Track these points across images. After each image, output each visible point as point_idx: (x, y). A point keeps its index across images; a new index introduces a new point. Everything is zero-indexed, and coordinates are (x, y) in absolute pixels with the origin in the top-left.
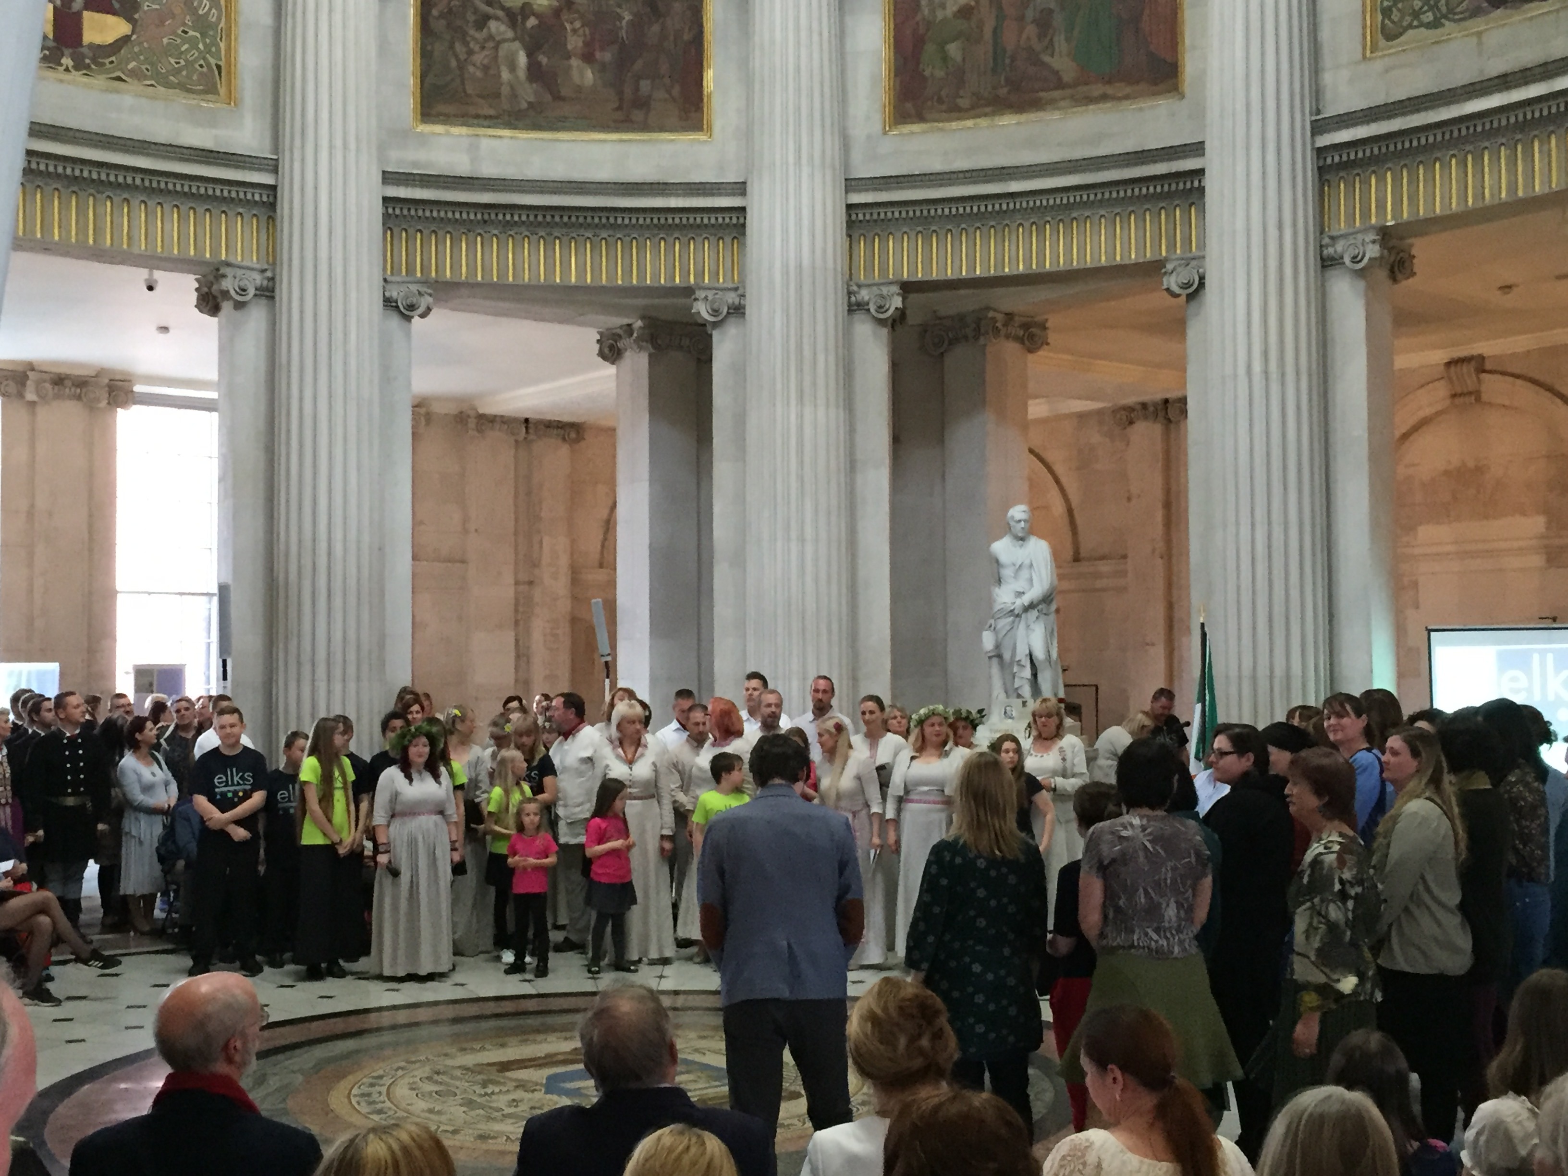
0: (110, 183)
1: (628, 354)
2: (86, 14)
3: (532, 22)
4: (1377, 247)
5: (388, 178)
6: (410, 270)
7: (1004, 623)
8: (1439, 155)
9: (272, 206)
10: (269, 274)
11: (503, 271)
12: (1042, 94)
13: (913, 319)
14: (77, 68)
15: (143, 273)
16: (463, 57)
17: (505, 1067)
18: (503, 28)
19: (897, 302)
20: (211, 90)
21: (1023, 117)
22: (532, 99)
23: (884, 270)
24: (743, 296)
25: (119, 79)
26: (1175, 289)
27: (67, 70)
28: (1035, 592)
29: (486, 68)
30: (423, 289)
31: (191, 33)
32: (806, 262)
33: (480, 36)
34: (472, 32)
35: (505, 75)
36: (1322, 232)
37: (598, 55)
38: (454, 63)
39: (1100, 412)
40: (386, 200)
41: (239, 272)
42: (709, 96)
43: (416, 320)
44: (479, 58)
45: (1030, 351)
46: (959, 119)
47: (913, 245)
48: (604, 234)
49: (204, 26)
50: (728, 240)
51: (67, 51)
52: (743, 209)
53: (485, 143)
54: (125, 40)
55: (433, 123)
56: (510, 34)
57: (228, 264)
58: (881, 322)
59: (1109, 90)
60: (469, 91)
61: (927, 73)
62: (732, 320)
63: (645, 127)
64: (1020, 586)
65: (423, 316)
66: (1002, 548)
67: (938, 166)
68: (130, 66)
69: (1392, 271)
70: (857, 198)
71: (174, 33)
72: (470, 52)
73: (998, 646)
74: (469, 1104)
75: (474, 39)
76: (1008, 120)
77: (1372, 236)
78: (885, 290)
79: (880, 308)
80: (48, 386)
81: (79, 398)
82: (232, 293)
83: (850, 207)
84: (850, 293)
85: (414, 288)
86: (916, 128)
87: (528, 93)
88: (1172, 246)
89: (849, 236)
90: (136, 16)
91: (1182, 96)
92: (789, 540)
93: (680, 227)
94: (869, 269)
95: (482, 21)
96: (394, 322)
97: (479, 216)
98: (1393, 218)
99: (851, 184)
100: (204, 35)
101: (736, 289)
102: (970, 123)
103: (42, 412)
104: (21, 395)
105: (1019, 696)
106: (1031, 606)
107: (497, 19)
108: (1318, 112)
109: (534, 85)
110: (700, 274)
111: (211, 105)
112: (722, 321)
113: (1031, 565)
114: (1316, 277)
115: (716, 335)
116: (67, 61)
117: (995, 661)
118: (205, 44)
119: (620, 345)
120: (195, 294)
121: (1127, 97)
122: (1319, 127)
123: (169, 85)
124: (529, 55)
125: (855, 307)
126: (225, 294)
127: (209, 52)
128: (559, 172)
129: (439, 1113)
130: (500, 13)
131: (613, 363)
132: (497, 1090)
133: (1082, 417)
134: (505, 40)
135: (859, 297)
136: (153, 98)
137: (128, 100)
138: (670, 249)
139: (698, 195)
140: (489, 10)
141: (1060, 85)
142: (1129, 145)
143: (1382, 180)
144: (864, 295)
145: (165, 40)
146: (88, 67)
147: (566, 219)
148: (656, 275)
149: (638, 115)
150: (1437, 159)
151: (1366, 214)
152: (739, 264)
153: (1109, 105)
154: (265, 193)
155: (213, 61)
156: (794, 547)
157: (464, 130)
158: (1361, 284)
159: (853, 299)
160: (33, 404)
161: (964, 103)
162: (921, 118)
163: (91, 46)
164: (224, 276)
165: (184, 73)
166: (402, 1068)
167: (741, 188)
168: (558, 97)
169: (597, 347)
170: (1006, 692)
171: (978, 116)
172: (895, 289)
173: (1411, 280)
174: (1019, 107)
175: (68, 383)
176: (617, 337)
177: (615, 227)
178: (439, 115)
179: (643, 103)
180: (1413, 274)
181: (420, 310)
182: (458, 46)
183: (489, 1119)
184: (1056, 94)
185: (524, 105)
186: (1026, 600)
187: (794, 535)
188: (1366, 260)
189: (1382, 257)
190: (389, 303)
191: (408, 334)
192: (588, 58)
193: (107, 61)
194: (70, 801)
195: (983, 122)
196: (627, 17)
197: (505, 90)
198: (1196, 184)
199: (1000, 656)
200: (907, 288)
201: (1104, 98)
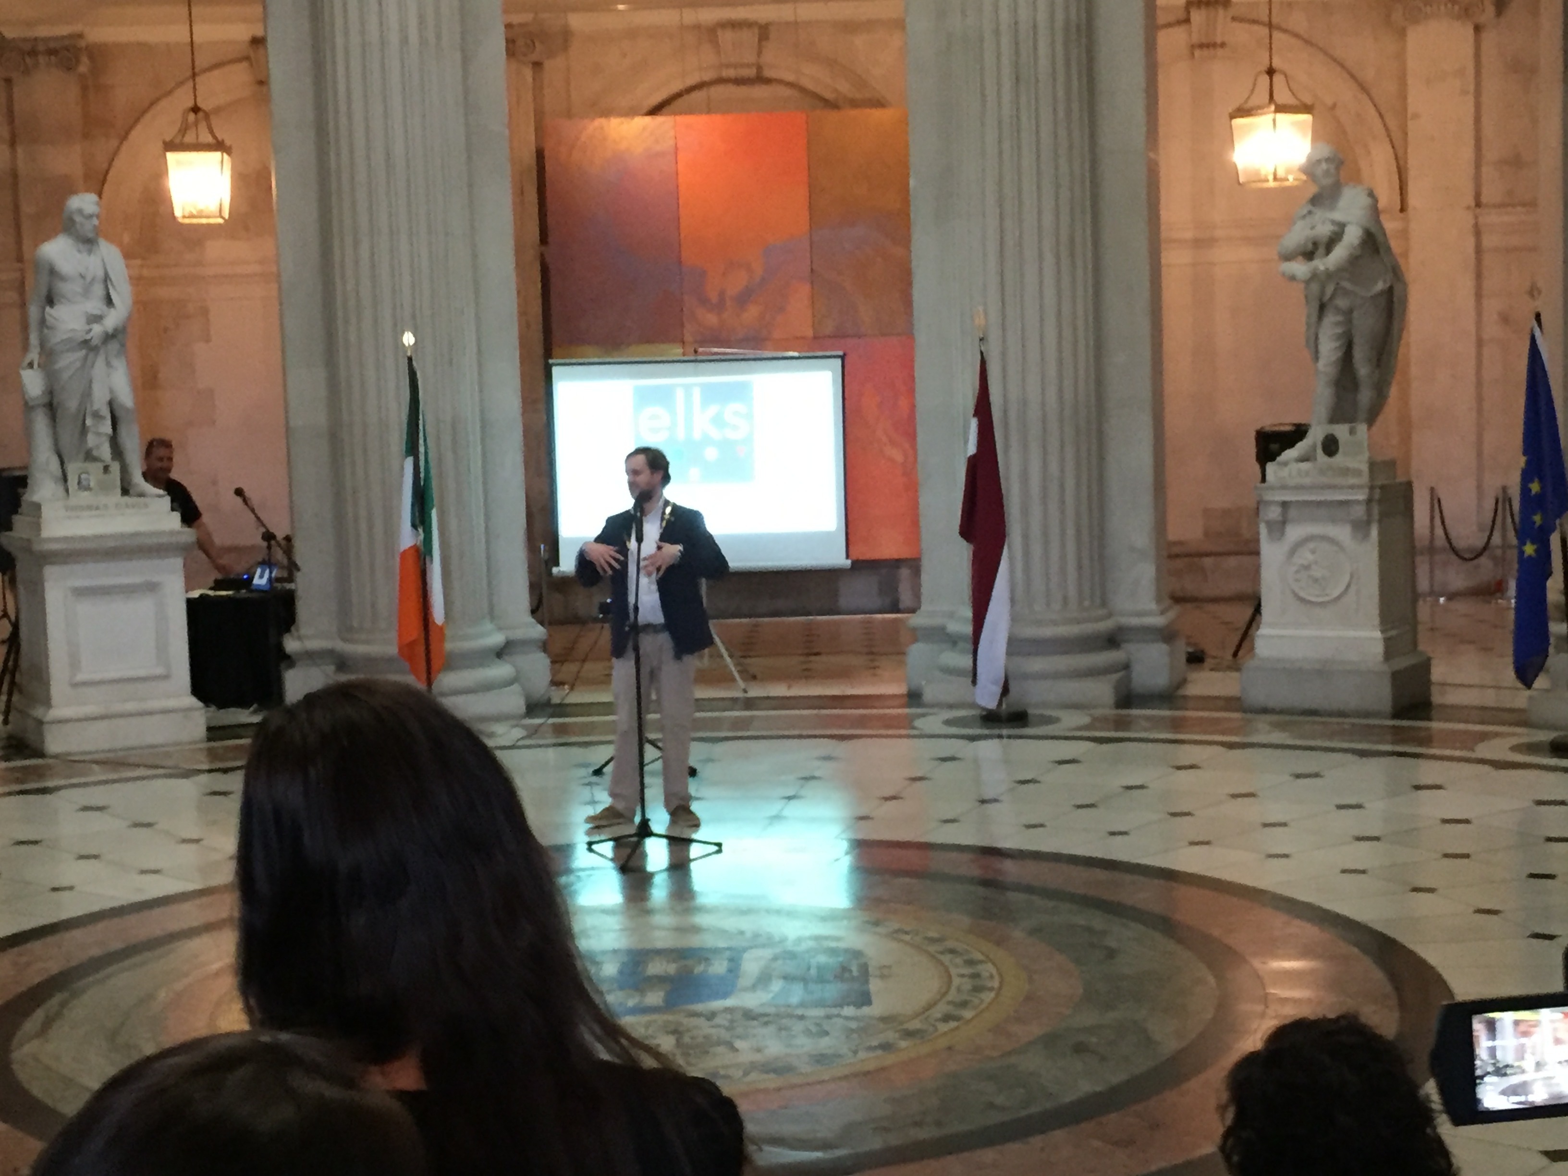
28: (118, 315)
64: (91, 306)
66: (57, 250)
73: (50, 391)
105: (96, 459)
106: (112, 336)
117: (41, 412)
186: (105, 327)
199: (51, 405)
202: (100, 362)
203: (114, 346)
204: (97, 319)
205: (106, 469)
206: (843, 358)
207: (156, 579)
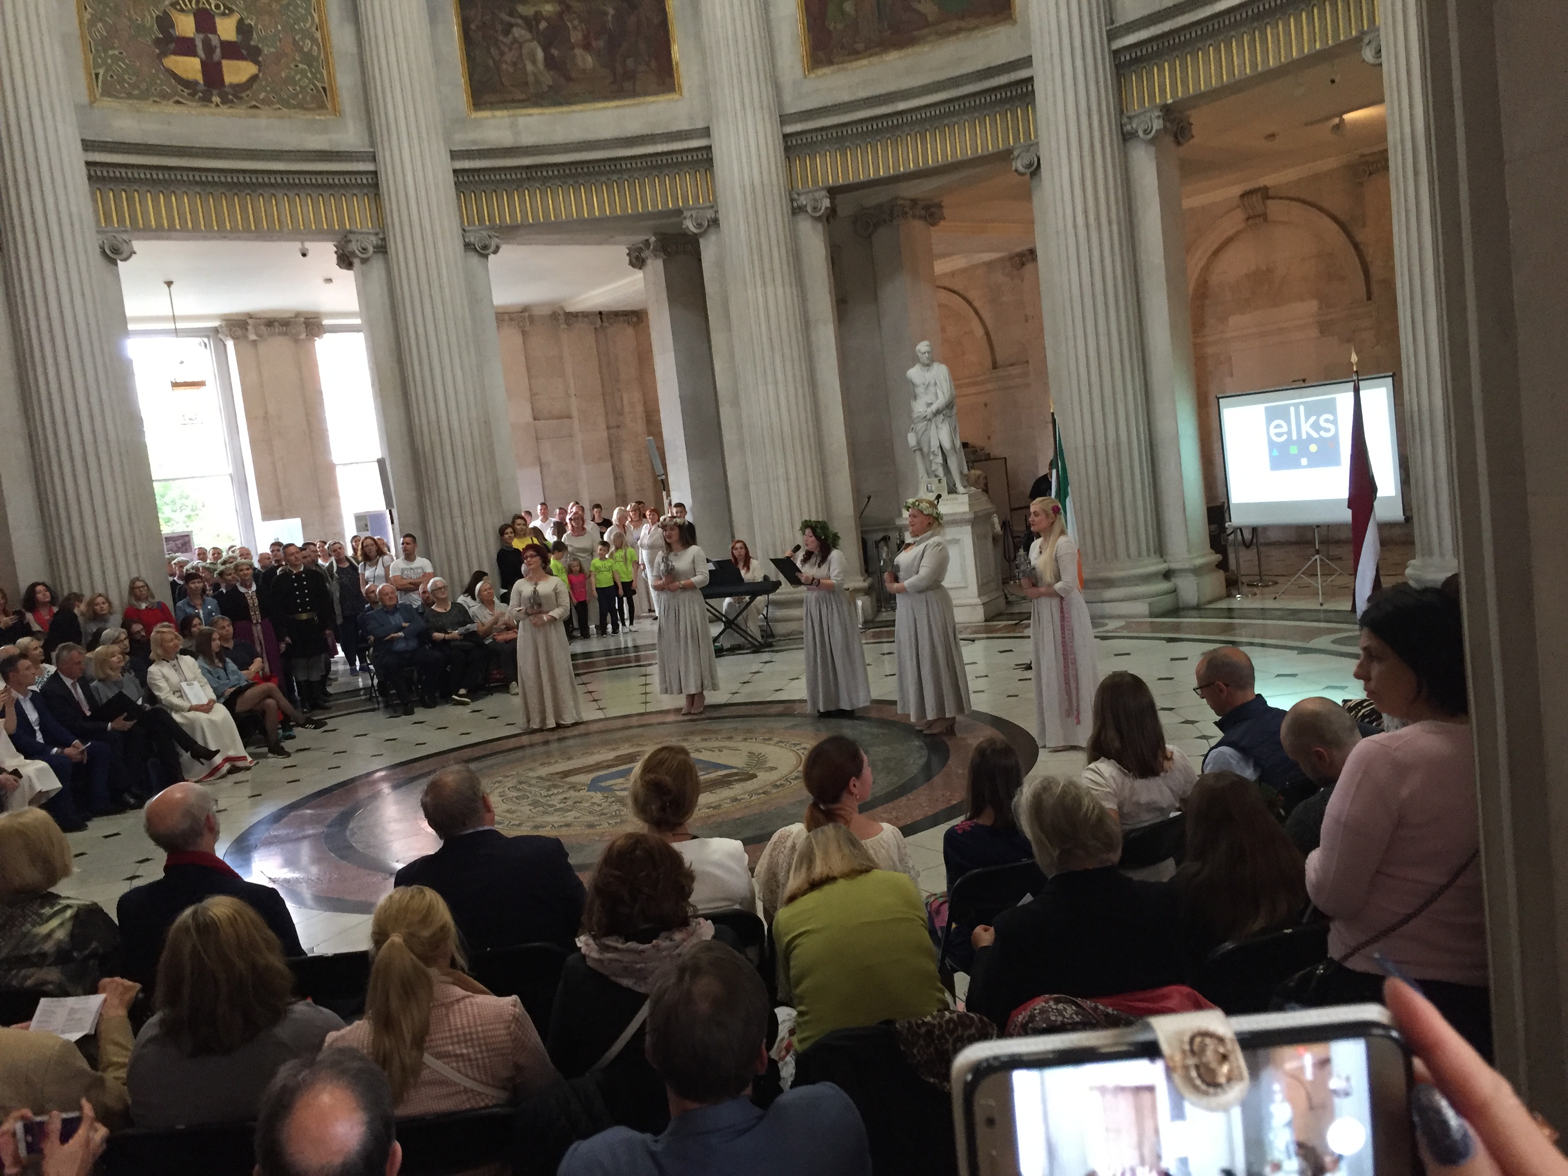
0: (260, 184)
1: (649, 261)
2: (225, 62)
3: (543, 25)
4: (1161, 121)
5: (455, 155)
6: (481, 220)
7: (921, 426)
8: (1200, 45)
9: (376, 185)
10: (381, 236)
11: (546, 215)
12: (915, 33)
13: (842, 212)
14: (223, 103)
15: (298, 245)
16: (497, 58)
17: (566, 774)
18: (523, 32)
19: (826, 203)
20: (322, 106)
21: (903, 53)
22: (551, 83)
23: (815, 181)
24: (717, 212)
25: (255, 107)
26: (1021, 169)
27: (217, 105)
28: (940, 401)
29: (514, 64)
30: (492, 233)
31: (300, 65)
32: (757, 182)
33: (507, 40)
34: (501, 38)
35: (529, 67)
36: (1122, 112)
37: (594, 44)
38: (491, 63)
39: (1001, 260)
40: (455, 171)
41: (360, 237)
42: (677, 64)
43: (491, 257)
44: (510, 56)
45: (933, 225)
46: (856, 60)
47: (833, 157)
48: (615, 177)
49: (309, 59)
50: (702, 171)
51: (215, 92)
52: (709, 148)
53: (521, 120)
54: (254, 78)
55: (483, 110)
56: (528, 36)
57: (351, 232)
58: (818, 219)
59: (963, 24)
60: (506, 83)
61: (831, 28)
62: (712, 230)
63: (634, 94)
64: (929, 398)
65: (495, 252)
66: (915, 373)
67: (846, 97)
68: (261, 97)
69: (1176, 136)
70: (789, 129)
71: (289, 68)
72: (502, 54)
73: (919, 443)
74: (535, 803)
75: (505, 44)
76: (893, 57)
77: (1157, 113)
78: (818, 195)
79: (815, 209)
80: (263, 328)
81: (285, 334)
82: (357, 252)
83: (786, 136)
84: (792, 200)
85: (485, 233)
86: (826, 70)
87: (548, 79)
88: (1017, 138)
89: (788, 158)
90: (260, 59)
91: (1015, 22)
92: (766, 384)
93: (668, 166)
94: (805, 182)
95: (507, 29)
96: (474, 259)
97: (524, 176)
98: (1172, 97)
99: (784, 119)
100: (310, 66)
101: (712, 207)
102: (865, 62)
103: (262, 347)
104: (246, 337)
105: (936, 476)
106: (938, 412)
107: (517, 25)
108: (1112, 22)
109: (551, 73)
110: (685, 199)
111: (323, 118)
112: (706, 231)
113: (936, 384)
114: (1119, 149)
115: (702, 242)
116: (216, 99)
117: (918, 453)
118: (312, 73)
119: (643, 255)
120: (335, 256)
121: (976, 28)
122: (1112, 35)
123: (289, 106)
124: (545, 49)
125: (797, 210)
126: (353, 253)
127: (316, 78)
128: (576, 135)
129: (514, 812)
130: (520, 21)
131: (640, 268)
132: (556, 791)
133: (989, 265)
134: (526, 41)
135: (799, 203)
136: (281, 118)
137: (263, 122)
138: (662, 183)
139: (676, 140)
140: (512, 20)
141: (927, 24)
142: (980, 65)
143: (1161, 70)
144: (803, 200)
145: (283, 75)
146: (232, 101)
147: (585, 170)
148: (655, 205)
149: (627, 85)
150: (1199, 49)
151: (1152, 97)
152: (712, 189)
153: (962, 36)
154: (369, 177)
155: (319, 85)
156: (771, 387)
157: (505, 113)
158: (1152, 150)
159: (795, 204)
160: (254, 342)
161: (860, 46)
162: (830, 63)
163: (232, 86)
164: (350, 241)
165: (300, 96)
166: (499, 782)
167: (706, 132)
168: (569, 79)
169: (627, 258)
170: (928, 474)
171: (870, 56)
172: (824, 193)
173: (1191, 142)
174: (899, 45)
175: (276, 324)
176: (640, 250)
177: (621, 171)
178: (485, 103)
179: (630, 76)
180: (1193, 137)
181: (492, 248)
182: (493, 51)
183: (545, 813)
184: (925, 31)
185: (546, 89)
186: (934, 408)
187: (770, 379)
188: (1154, 131)
189: (1165, 127)
190: (468, 246)
191: (486, 269)
192: (587, 47)
193: (244, 95)
194: (304, 616)
195: (875, 60)
196: (611, 12)
197: (531, 79)
198: (1030, 88)
199: (921, 450)
200: (833, 192)
201: (959, 30)
202: (933, 426)
203: (941, 417)
204: (929, 405)
205: (940, 481)
206: (1393, 376)
207: (957, 537)
